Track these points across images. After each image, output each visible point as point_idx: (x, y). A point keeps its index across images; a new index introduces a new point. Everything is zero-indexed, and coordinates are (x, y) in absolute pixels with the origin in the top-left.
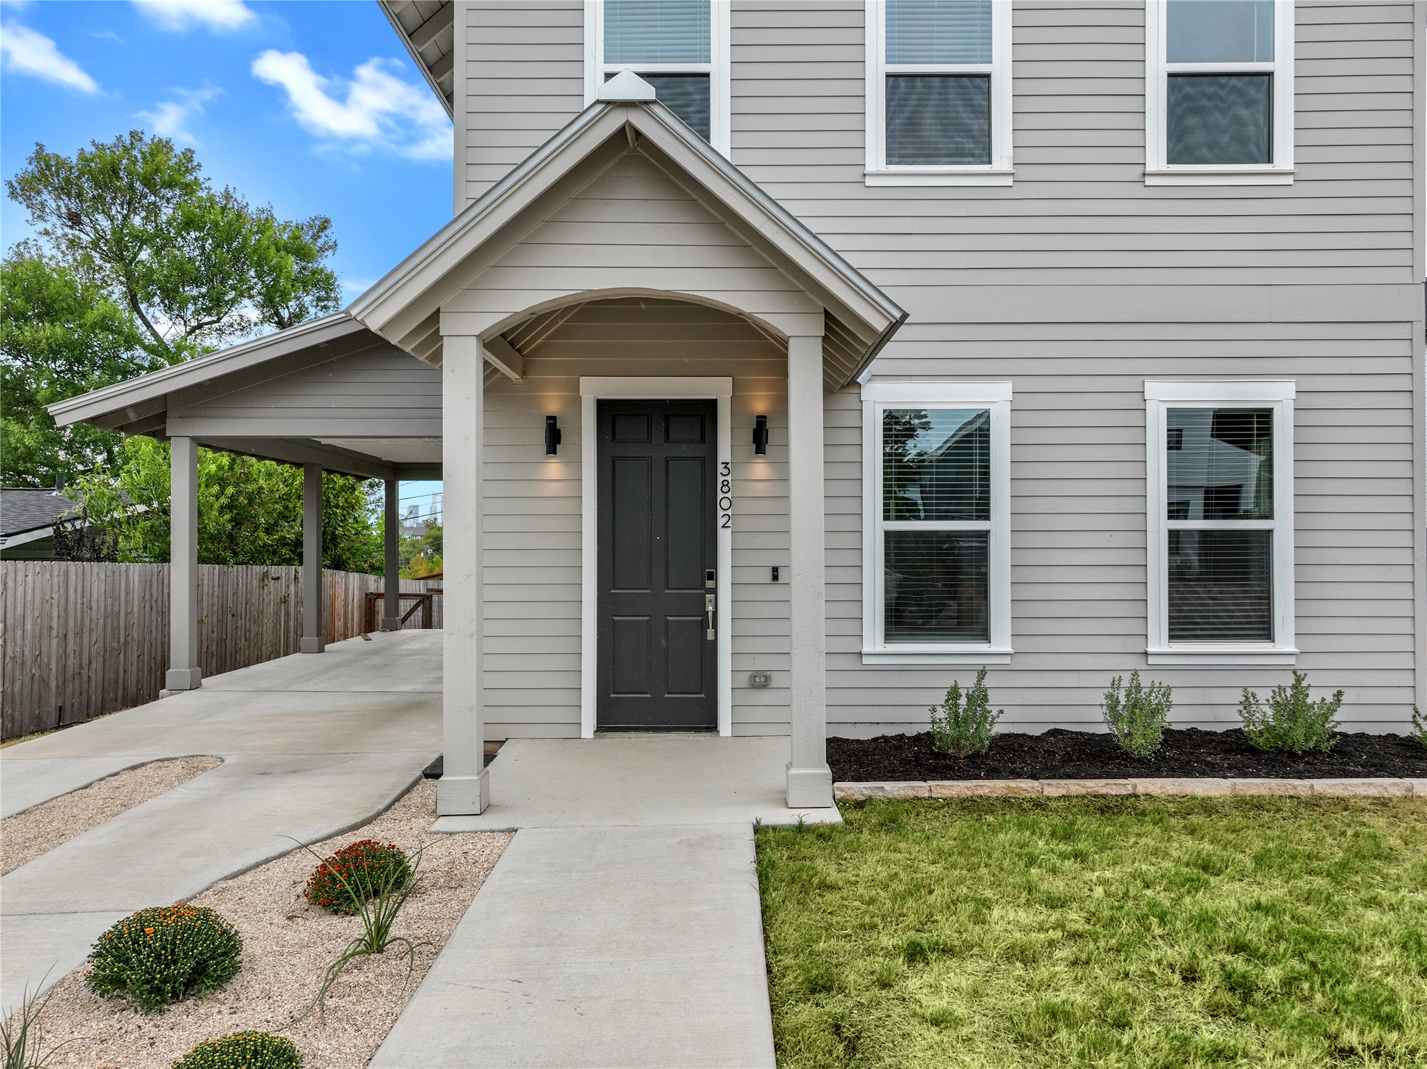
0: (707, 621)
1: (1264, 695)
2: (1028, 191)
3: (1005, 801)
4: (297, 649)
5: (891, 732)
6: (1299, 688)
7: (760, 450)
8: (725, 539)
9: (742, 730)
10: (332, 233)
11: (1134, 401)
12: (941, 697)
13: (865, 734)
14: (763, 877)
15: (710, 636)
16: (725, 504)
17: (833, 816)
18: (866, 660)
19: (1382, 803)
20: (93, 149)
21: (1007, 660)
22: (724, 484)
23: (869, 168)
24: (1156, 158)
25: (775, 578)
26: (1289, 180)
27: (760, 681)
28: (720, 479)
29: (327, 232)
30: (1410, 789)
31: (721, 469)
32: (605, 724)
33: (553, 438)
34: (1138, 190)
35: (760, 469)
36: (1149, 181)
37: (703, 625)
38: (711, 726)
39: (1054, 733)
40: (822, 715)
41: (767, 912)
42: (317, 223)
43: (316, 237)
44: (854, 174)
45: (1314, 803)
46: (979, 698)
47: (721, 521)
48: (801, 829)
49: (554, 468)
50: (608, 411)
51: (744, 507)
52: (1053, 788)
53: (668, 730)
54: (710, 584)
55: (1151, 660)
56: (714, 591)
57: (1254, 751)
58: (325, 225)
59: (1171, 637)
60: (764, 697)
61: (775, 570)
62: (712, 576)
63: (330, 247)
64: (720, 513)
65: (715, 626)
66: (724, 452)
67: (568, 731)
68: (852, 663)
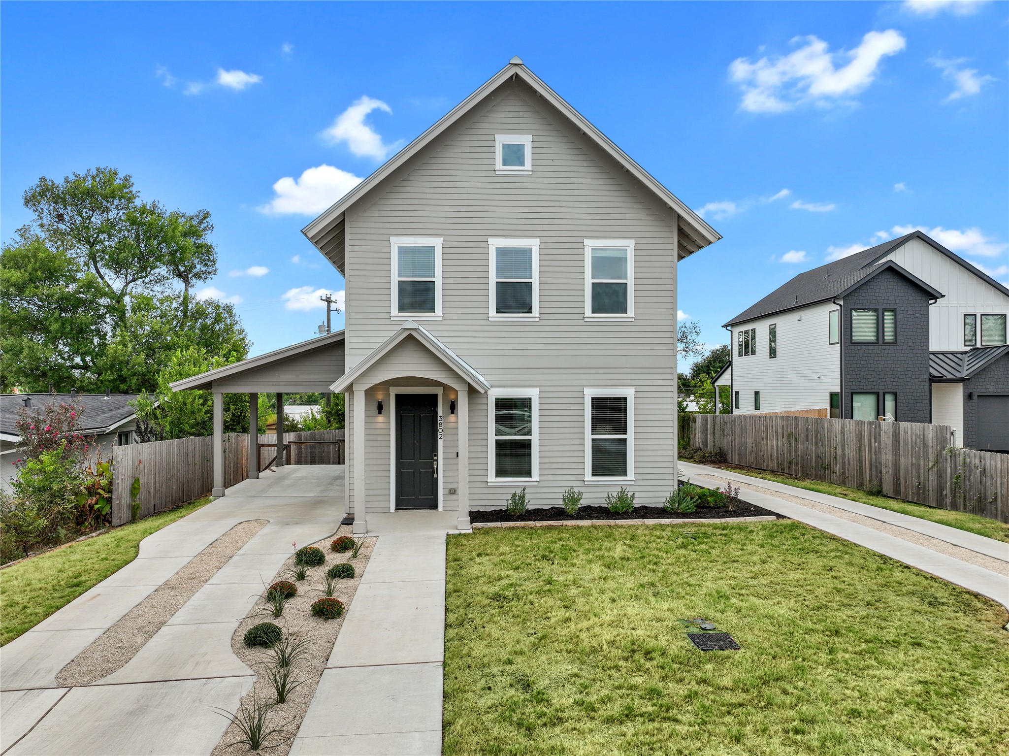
0: (434, 471)
1: (615, 494)
2: (545, 322)
3: (523, 528)
4: (247, 477)
5: (498, 508)
6: (626, 492)
7: (453, 412)
8: (440, 443)
9: (447, 509)
10: (210, 220)
11: (580, 395)
12: (510, 497)
13: (488, 509)
14: (447, 544)
15: (435, 476)
16: (440, 430)
17: (471, 531)
18: (489, 484)
20: (74, 178)
21: (537, 484)
22: (440, 423)
23: (490, 315)
24: (588, 312)
25: (457, 456)
26: (633, 320)
27: (453, 492)
28: (439, 422)
29: (207, 220)
30: (644, 522)
31: (439, 418)
32: (398, 507)
33: (380, 408)
34: (582, 323)
35: (452, 418)
36: (586, 320)
37: (433, 472)
38: (435, 507)
39: (552, 508)
40: (468, 503)
41: (447, 550)
42: (201, 214)
43: (201, 222)
44: (485, 316)
46: (522, 497)
47: (439, 437)
48: (460, 534)
49: (381, 418)
50: (399, 397)
51: (447, 431)
52: (539, 524)
53: (421, 509)
54: (435, 458)
55: (586, 483)
56: (437, 460)
57: (608, 512)
58: (206, 215)
59: (593, 475)
60: (454, 497)
61: (458, 453)
62: (436, 455)
63: (209, 229)
64: (439, 434)
65: (437, 473)
66: (440, 412)
67: (386, 510)
68: (484, 485)
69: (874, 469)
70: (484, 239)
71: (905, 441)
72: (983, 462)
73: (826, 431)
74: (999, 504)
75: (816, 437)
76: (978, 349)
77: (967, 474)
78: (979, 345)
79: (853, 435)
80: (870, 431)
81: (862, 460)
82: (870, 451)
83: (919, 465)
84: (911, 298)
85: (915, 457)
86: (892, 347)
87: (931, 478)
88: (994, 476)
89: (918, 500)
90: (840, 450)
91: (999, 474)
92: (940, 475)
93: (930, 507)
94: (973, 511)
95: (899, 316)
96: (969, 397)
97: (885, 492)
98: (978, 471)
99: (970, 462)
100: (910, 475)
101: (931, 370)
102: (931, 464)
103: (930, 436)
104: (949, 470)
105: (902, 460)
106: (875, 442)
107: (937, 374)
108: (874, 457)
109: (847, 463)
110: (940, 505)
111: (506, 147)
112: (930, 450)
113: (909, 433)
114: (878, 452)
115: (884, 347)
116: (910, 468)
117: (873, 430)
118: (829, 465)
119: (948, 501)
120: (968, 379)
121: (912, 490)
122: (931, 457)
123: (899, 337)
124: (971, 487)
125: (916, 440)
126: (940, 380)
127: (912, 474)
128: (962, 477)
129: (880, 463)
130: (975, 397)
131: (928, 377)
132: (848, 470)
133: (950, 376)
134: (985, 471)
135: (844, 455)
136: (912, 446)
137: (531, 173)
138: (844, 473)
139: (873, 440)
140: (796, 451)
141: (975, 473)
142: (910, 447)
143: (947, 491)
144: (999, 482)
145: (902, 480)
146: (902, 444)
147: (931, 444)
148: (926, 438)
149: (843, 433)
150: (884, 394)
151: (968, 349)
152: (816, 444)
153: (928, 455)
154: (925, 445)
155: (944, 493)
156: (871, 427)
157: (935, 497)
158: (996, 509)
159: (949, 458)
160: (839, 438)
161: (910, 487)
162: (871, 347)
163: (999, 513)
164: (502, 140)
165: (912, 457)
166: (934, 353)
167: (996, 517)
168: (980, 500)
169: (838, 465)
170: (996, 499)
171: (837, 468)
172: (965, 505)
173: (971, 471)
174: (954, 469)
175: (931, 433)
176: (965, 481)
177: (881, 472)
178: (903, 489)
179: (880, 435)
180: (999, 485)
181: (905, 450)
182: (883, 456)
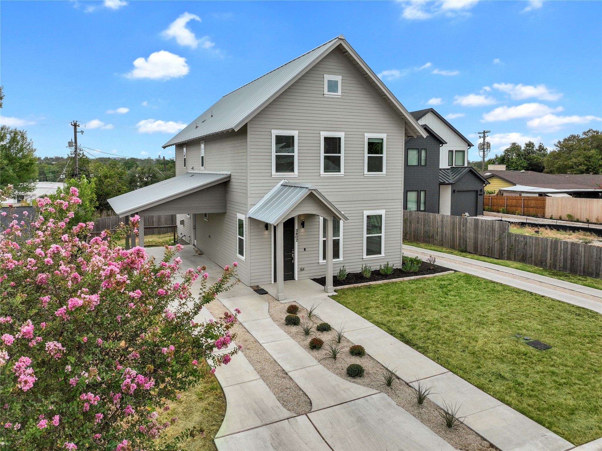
0: (292, 259)
1: (384, 266)
2: (346, 177)
6: (388, 264)
7: (303, 227)
8: (296, 244)
9: (300, 279)
11: (362, 214)
13: (319, 277)
15: (293, 262)
16: (296, 237)
18: (320, 264)
19: (401, 282)
21: (342, 262)
22: (297, 233)
23: (321, 174)
24: (366, 171)
25: (305, 250)
26: (385, 175)
27: (302, 269)
31: (295, 230)
33: (266, 227)
34: (363, 177)
35: (303, 230)
36: (365, 175)
38: (293, 279)
44: (318, 174)
45: (393, 283)
46: (344, 271)
47: (295, 240)
48: (334, 296)
49: (266, 232)
51: (300, 237)
53: (286, 280)
54: (293, 252)
55: (363, 259)
56: (294, 253)
57: (381, 274)
59: (367, 255)
60: (303, 272)
61: (305, 249)
65: (294, 260)
66: (296, 227)
67: (270, 282)
68: (317, 264)
69: (462, 240)
70: (318, 132)
71: (482, 227)
72: (526, 240)
73: (431, 219)
74: (533, 258)
75: (424, 222)
76: (454, 167)
77: (517, 244)
78: (454, 166)
79: (449, 223)
80: (460, 221)
81: (454, 236)
82: (460, 231)
83: (489, 239)
84: (433, 144)
85: (487, 235)
86: (424, 168)
87: (496, 245)
88: (531, 246)
89: (488, 254)
90: (440, 230)
91: (534, 245)
92: (502, 244)
93: (496, 258)
94: (520, 261)
95: (428, 152)
96: (453, 192)
97: (468, 250)
98: (523, 243)
99: (518, 239)
100: (484, 243)
101: (440, 180)
102: (496, 239)
103: (497, 226)
104: (506, 242)
105: (480, 236)
106: (463, 227)
107: (442, 181)
108: (462, 234)
109: (444, 235)
110: (500, 257)
111: (329, 81)
112: (496, 233)
113: (484, 224)
114: (465, 231)
115: (421, 168)
116: (484, 240)
117: (462, 221)
118: (433, 236)
119: (506, 256)
120: (454, 183)
121: (485, 250)
122: (497, 235)
123: (427, 163)
124: (518, 250)
125: (488, 227)
126: (443, 184)
127: (485, 243)
128: (514, 246)
129: (466, 237)
130: (456, 192)
131: (438, 182)
132: (445, 239)
133: (447, 182)
134: (526, 244)
135: (442, 231)
136: (486, 230)
137: (341, 97)
138: (442, 240)
139: (462, 226)
140: (410, 227)
141: (521, 244)
142: (484, 230)
143: (505, 251)
144: (533, 248)
145: (479, 246)
146: (480, 229)
147: (496, 230)
148: (494, 227)
149: (442, 221)
150: (420, 191)
151: (449, 167)
152: (424, 225)
153: (495, 234)
154: (493, 230)
155: (503, 252)
156: (461, 220)
157: (498, 254)
158: (532, 260)
159: (507, 237)
160: (440, 223)
161: (484, 248)
162: (415, 168)
163: (533, 262)
164: (327, 77)
165: (485, 235)
166: (440, 170)
167: (531, 264)
168: (523, 256)
169: (438, 236)
170: (532, 256)
171: (439, 238)
172: (515, 258)
173: (518, 243)
174: (510, 241)
175: (497, 225)
176: (515, 247)
177: (466, 241)
178: (479, 249)
179: (466, 224)
180: (533, 250)
181: (481, 231)
182: (468, 234)
